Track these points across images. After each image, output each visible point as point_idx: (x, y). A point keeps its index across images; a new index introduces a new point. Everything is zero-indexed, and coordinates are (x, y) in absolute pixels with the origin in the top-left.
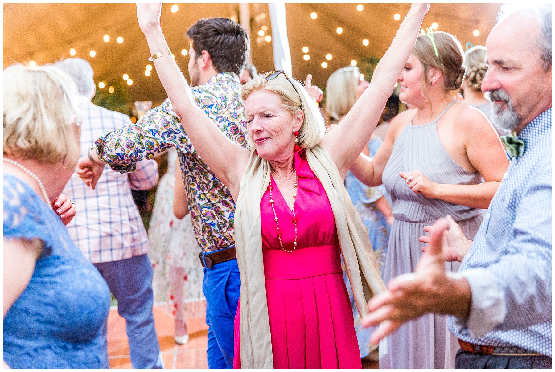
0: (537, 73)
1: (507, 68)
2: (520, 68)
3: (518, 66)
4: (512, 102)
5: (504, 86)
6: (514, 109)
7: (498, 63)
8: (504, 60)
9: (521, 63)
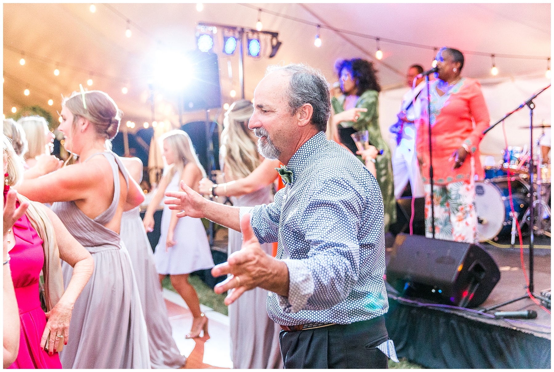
0: (287, 115)
1: (266, 111)
2: (274, 111)
3: (273, 110)
4: (270, 136)
5: (264, 124)
6: (272, 143)
7: (260, 107)
8: (264, 105)
9: (275, 108)
